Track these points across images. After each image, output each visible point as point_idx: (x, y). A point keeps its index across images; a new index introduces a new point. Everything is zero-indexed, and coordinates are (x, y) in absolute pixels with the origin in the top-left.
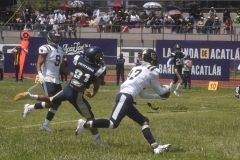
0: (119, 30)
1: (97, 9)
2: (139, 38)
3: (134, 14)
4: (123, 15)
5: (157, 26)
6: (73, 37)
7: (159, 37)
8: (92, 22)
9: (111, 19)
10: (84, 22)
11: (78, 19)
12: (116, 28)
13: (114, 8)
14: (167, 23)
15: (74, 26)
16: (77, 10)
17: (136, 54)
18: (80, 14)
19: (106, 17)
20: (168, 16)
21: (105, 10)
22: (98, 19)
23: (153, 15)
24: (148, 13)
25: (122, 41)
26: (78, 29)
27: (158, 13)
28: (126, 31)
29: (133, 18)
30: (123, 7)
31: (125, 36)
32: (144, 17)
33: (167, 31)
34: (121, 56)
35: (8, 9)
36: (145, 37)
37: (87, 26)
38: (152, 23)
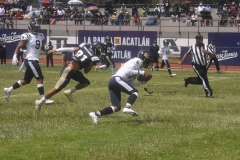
0: (48, 23)
1: (30, 5)
2: (64, 28)
3: (60, 9)
4: (51, 10)
5: (79, 19)
6: (10, 28)
7: (80, 28)
8: (26, 16)
9: (42, 13)
10: (19, 16)
11: (14, 13)
12: (46, 21)
13: (44, 4)
14: (87, 16)
16: (14, 6)
17: (62, 42)
18: (16, 10)
19: (37, 12)
20: (88, 11)
21: (36, 6)
22: (31, 14)
23: (76, 10)
24: (71, 8)
25: (50, 31)
26: (14, 21)
27: (80, 9)
28: (54, 23)
29: (59, 12)
30: (52, 4)
31: (53, 27)
32: (69, 11)
33: (88, 23)
34: (50, 43)
37: (22, 19)
38: (75, 17)
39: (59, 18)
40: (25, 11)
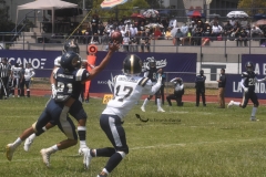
0: (199, 43)
1: (173, 19)
2: (222, 52)
3: (216, 25)
4: (203, 26)
5: (243, 38)
6: (146, 51)
7: (245, 50)
8: (168, 34)
9: (190, 30)
10: (159, 34)
11: (152, 30)
12: (196, 41)
13: (193, 18)
14: (255, 35)
15: (147, 39)
16: (151, 20)
17: (219, 71)
18: (155, 25)
19: (184, 28)
20: (256, 27)
21: (182, 20)
22: (174, 31)
23: (238, 25)
24: (232, 23)
25: (202, 55)
26: (151, 42)
27: (244, 24)
28: (207, 44)
29: (215, 29)
30: (204, 17)
31: (205, 50)
32: (228, 27)
33: (255, 44)
35: (72, 19)
36: (229, 51)
37: (162, 38)
38: (237, 35)
39: (214, 37)
40: (167, 28)
